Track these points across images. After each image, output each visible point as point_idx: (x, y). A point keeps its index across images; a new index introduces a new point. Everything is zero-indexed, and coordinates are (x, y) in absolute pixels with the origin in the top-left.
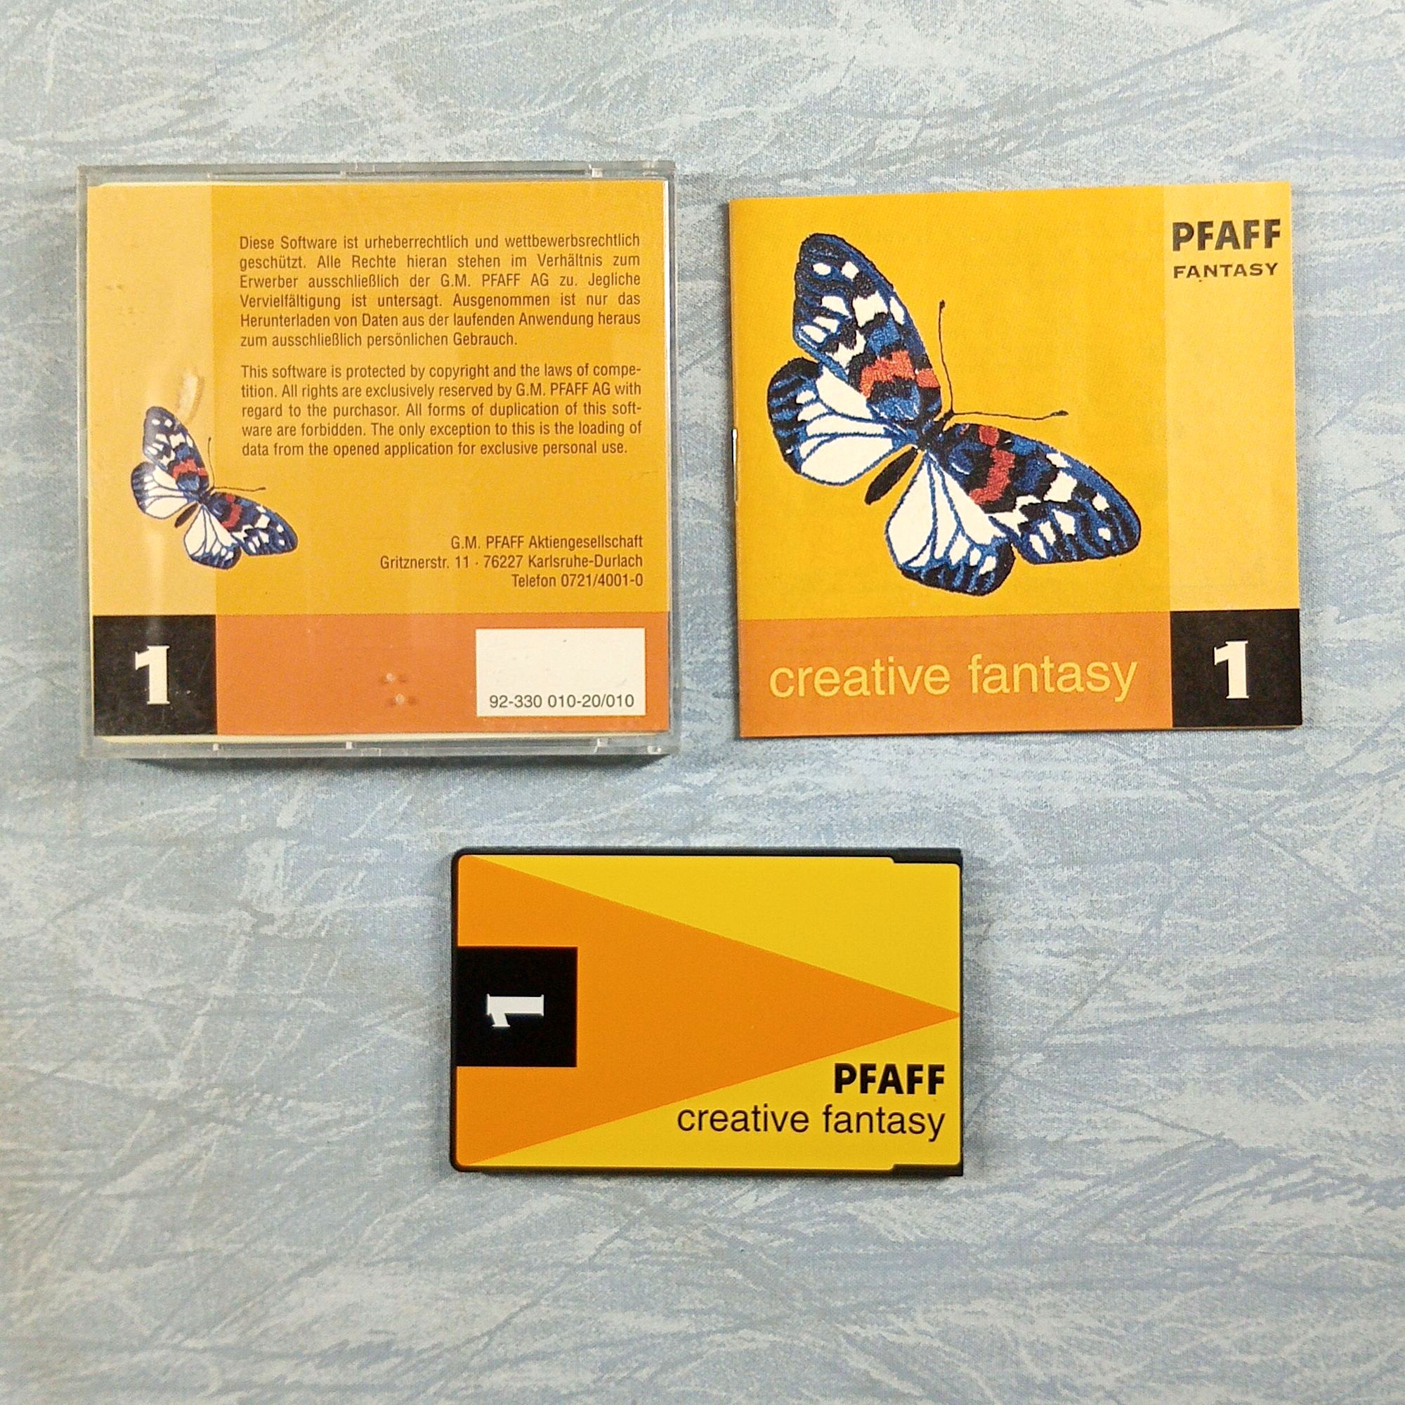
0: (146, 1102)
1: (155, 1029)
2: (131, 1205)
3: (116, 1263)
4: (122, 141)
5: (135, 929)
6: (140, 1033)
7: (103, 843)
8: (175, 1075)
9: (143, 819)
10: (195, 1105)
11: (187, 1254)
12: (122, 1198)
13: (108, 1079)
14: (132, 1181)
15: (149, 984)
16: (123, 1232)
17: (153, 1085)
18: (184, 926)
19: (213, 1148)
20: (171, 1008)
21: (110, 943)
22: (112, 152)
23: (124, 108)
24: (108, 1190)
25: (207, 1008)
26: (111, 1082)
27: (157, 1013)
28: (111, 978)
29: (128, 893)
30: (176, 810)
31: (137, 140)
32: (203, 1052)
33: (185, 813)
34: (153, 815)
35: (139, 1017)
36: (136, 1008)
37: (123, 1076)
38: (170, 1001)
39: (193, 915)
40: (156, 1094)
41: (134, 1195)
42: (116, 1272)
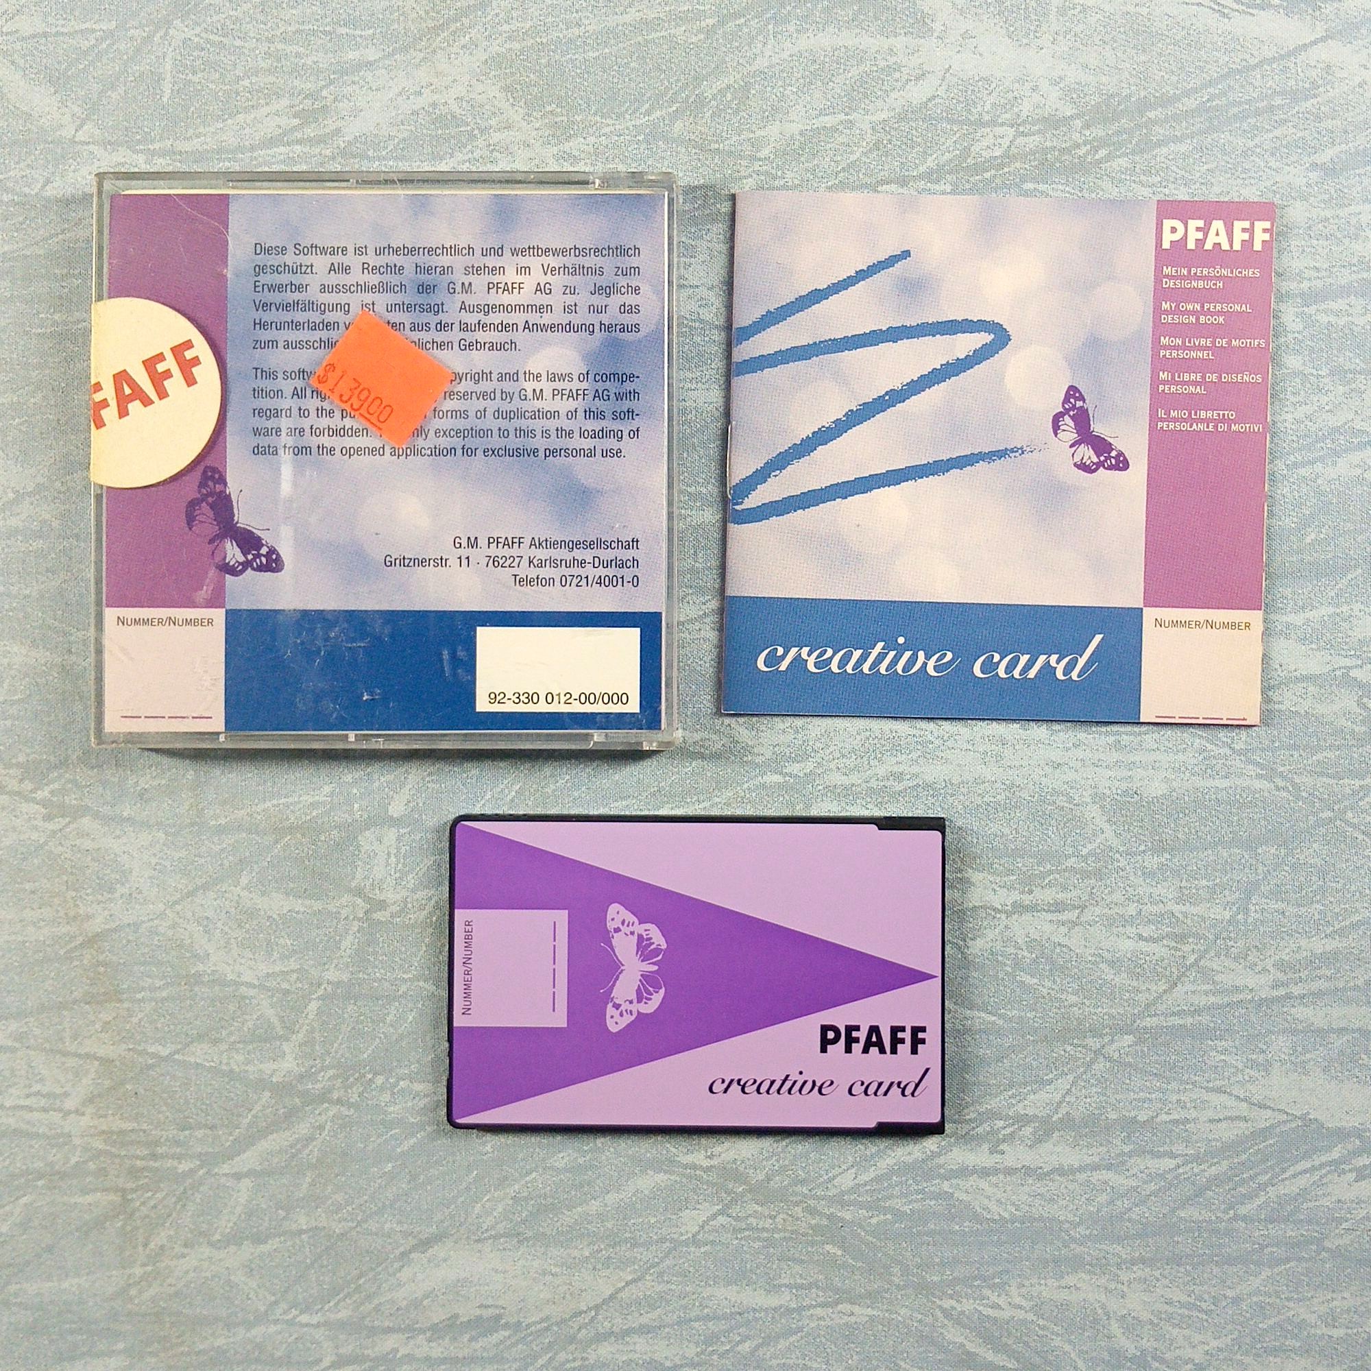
0: (262, 1084)
1: (270, 1013)
2: (246, 1183)
3: (234, 1239)
4: (240, 149)
5: (252, 914)
6: (255, 1017)
7: (221, 830)
8: (290, 1058)
9: (260, 808)
10: (310, 1086)
11: (301, 1232)
12: (238, 1176)
13: (225, 1061)
14: (249, 1159)
15: (263, 968)
16: (239, 1209)
17: (268, 1067)
18: (297, 913)
19: (327, 1127)
20: (287, 992)
21: (226, 928)
22: (229, 160)
23: (240, 117)
24: (226, 1168)
25: (321, 992)
26: (228, 1064)
27: (273, 996)
28: (227, 963)
29: (244, 880)
30: (290, 800)
31: (252, 148)
32: (317, 1035)
33: (299, 802)
34: (268, 804)
35: (255, 1001)
36: (252, 992)
37: (240, 1058)
38: (285, 986)
39: (308, 902)
40: (271, 1076)
41: (248, 1174)
42: (232, 1248)
